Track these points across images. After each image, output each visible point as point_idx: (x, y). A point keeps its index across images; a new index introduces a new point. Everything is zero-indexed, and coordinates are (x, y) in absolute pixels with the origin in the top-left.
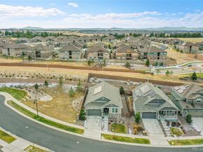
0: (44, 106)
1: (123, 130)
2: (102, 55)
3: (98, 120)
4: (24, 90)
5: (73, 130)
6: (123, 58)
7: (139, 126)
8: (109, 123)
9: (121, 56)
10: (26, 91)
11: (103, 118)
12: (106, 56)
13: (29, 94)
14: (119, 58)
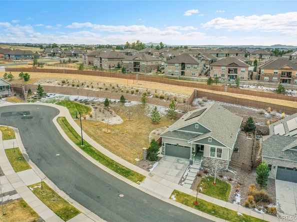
0: (104, 130)
1: (222, 192)
2: (236, 71)
3: (180, 166)
4: (90, 106)
5: (127, 173)
6: (275, 78)
7: (264, 191)
8: (199, 175)
9: (271, 76)
10: (92, 107)
11: (191, 163)
12: (243, 73)
13: (93, 112)
14: (266, 78)
